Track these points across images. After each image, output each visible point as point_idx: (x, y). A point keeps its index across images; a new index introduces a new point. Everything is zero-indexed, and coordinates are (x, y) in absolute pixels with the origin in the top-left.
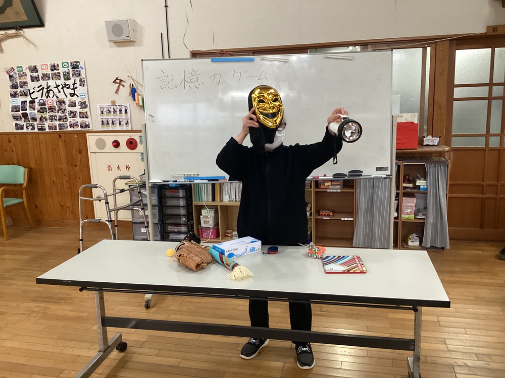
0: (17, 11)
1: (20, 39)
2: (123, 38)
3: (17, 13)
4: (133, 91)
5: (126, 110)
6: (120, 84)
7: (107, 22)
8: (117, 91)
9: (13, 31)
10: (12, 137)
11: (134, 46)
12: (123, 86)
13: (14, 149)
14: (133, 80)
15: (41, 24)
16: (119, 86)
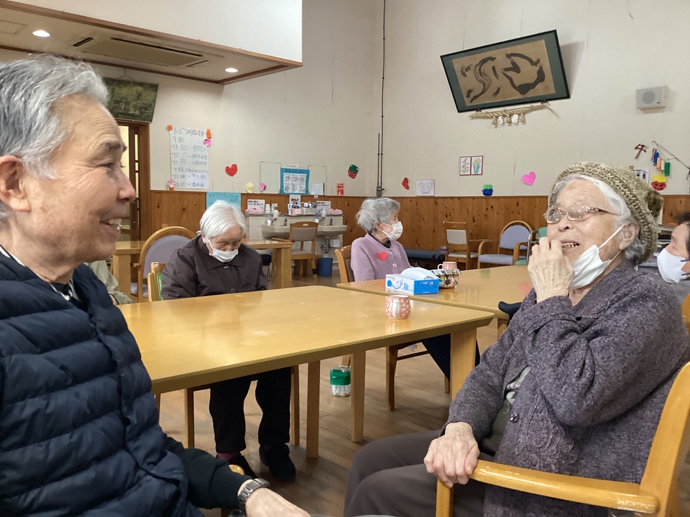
0: (548, 86)
1: (544, 111)
2: (654, 104)
3: (547, 88)
4: (656, 156)
5: (644, 175)
6: (641, 149)
7: (638, 91)
8: (637, 157)
9: (539, 104)
10: (521, 201)
11: (663, 112)
12: (645, 151)
13: (521, 212)
14: (657, 144)
15: (568, 97)
16: (640, 152)
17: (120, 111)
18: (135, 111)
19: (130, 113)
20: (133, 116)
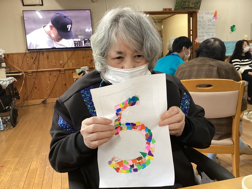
17: (186, 6)
18: (192, 5)
19: (190, 6)
20: (191, 8)
